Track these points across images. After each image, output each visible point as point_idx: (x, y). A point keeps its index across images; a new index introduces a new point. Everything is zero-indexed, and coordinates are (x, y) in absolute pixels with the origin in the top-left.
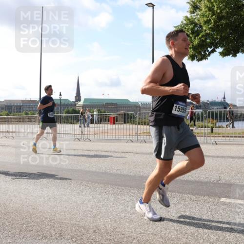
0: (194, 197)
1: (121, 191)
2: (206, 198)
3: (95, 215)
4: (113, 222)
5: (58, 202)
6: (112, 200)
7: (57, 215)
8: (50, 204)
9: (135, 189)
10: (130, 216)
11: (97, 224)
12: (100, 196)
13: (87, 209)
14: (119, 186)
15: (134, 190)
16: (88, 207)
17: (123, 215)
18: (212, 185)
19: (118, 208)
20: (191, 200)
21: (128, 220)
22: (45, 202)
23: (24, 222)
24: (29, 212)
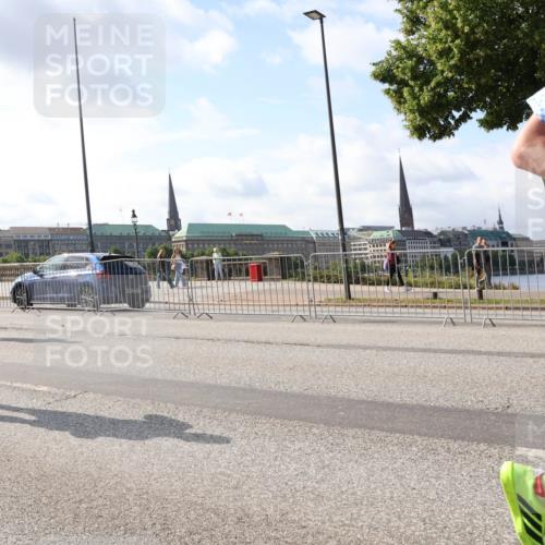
0: (455, 446)
1: (290, 431)
2: (483, 446)
3: (238, 483)
4: (279, 499)
5: (152, 454)
6: (273, 450)
7: (153, 482)
8: (135, 457)
9: (322, 425)
10: (317, 486)
11: (244, 503)
12: (244, 442)
13: (219, 470)
14: (285, 418)
15: (318, 428)
16: (220, 466)
17: (299, 485)
18: (493, 418)
19: (288, 469)
20: (449, 450)
21: (312, 496)
22: (124, 453)
23: (82, 497)
24: (91, 475)
